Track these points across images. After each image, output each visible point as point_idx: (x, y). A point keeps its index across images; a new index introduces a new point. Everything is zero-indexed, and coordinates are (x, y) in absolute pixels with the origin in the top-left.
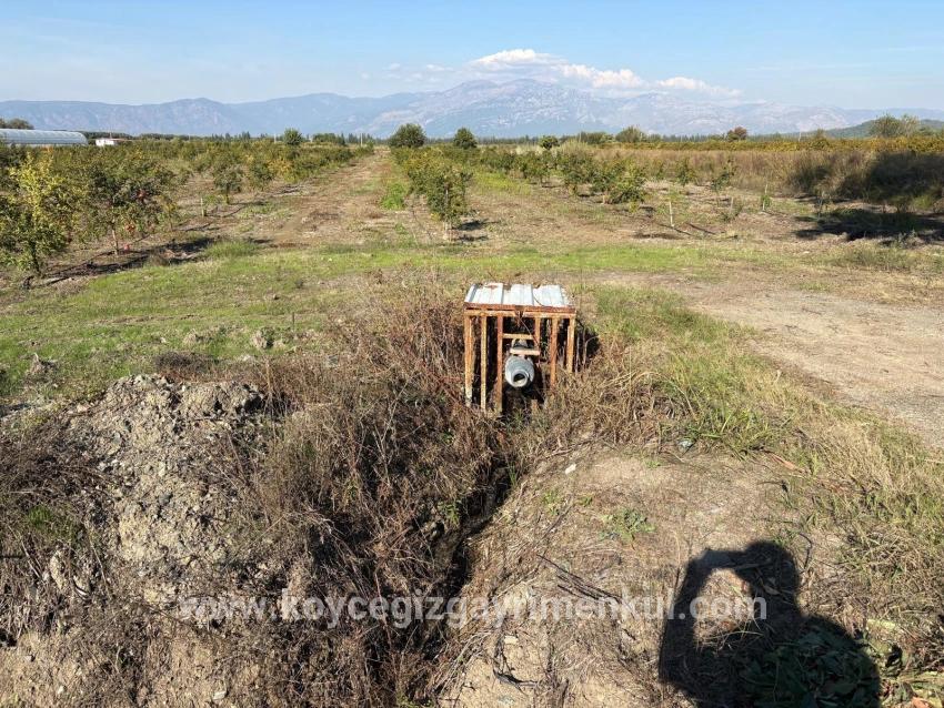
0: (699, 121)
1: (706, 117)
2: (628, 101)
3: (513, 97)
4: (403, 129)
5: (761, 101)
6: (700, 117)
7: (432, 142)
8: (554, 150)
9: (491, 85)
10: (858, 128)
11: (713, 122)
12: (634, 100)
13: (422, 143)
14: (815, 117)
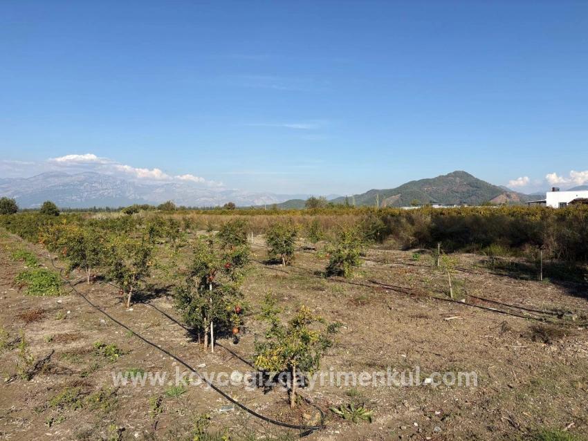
0: (202, 199)
1: (206, 196)
2: (159, 187)
5: (234, 189)
6: (203, 197)
9: (65, 175)
10: (284, 204)
11: (211, 200)
12: (162, 186)
14: (263, 198)
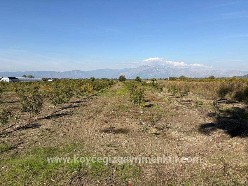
0: (202, 74)
1: (204, 73)
2: (183, 69)
3: (153, 69)
4: (120, 77)
5: (218, 69)
6: (202, 73)
7: (127, 80)
8: (155, 82)
9: (148, 66)
10: (246, 76)
11: (206, 74)
12: (185, 69)
13: (125, 80)
14: (234, 73)
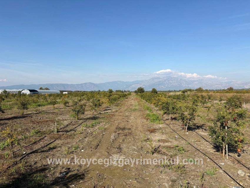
1: (218, 85)
2: (196, 81)
3: (165, 81)
5: (233, 81)
6: (216, 85)
9: (159, 78)
11: (220, 86)
12: (198, 81)
